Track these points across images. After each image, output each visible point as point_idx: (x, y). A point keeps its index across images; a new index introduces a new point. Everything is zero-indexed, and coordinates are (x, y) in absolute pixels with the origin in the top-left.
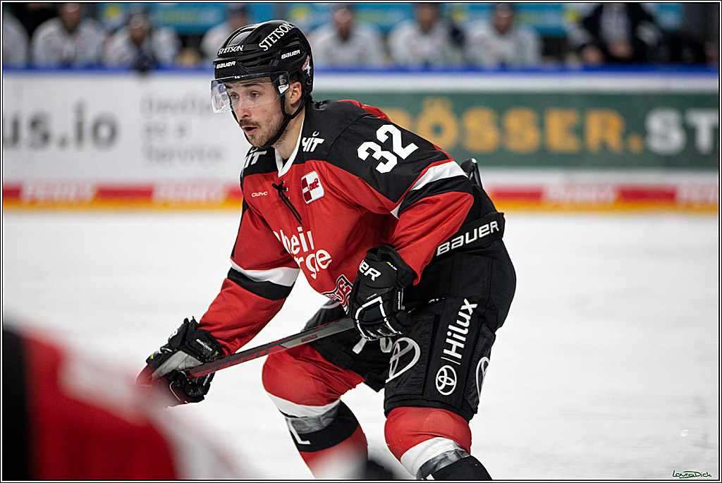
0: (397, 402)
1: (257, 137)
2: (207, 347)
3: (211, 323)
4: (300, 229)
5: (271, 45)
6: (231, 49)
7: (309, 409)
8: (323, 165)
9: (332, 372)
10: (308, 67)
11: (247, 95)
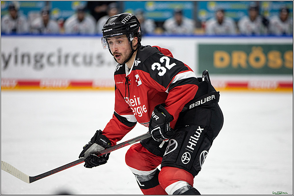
0: (165, 164)
1: (121, 60)
2: (105, 142)
3: (105, 132)
4: (135, 96)
5: (126, 22)
6: (110, 24)
7: (144, 172)
8: (141, 72)
9: (153, 157)
10: (140, 31)
11: (116, 42)
